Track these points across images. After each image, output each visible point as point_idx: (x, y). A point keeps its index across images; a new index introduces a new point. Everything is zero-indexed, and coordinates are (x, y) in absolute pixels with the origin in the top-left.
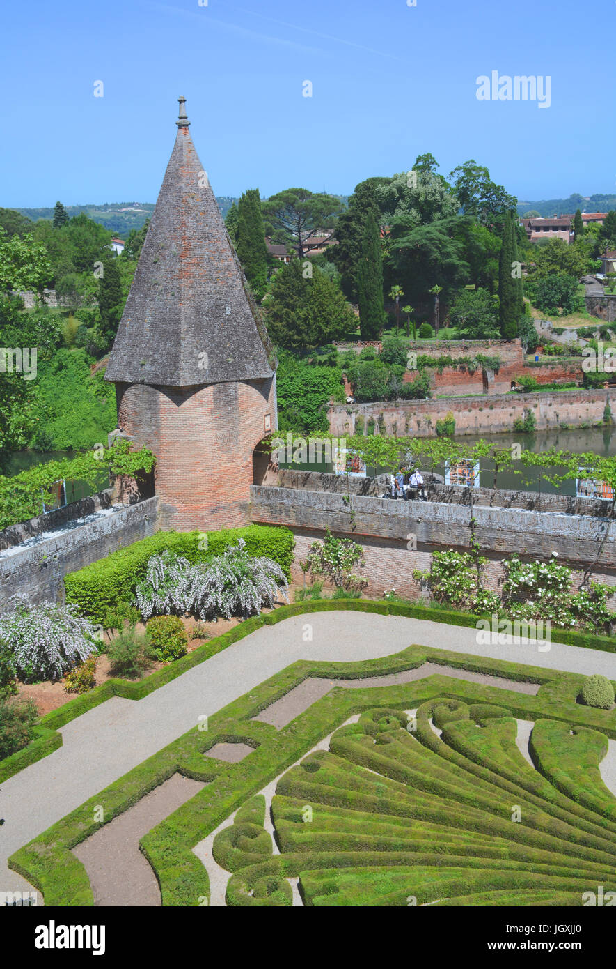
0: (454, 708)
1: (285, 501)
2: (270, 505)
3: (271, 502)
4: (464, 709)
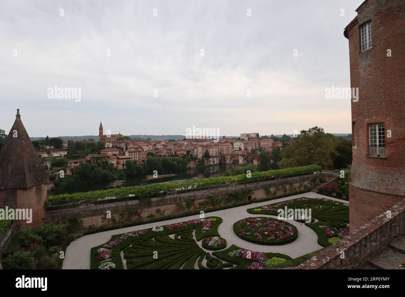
0: (139, 242)
1: (58, 214)
2: (52, 217)
3: (52, 215)
4: (141, 241)
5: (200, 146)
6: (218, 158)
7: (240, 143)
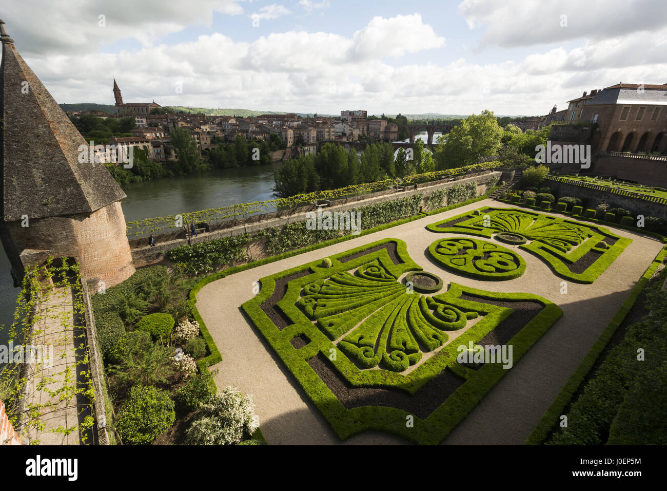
5: (291, 128)
6: (315, 147)
7: (344, 124)
